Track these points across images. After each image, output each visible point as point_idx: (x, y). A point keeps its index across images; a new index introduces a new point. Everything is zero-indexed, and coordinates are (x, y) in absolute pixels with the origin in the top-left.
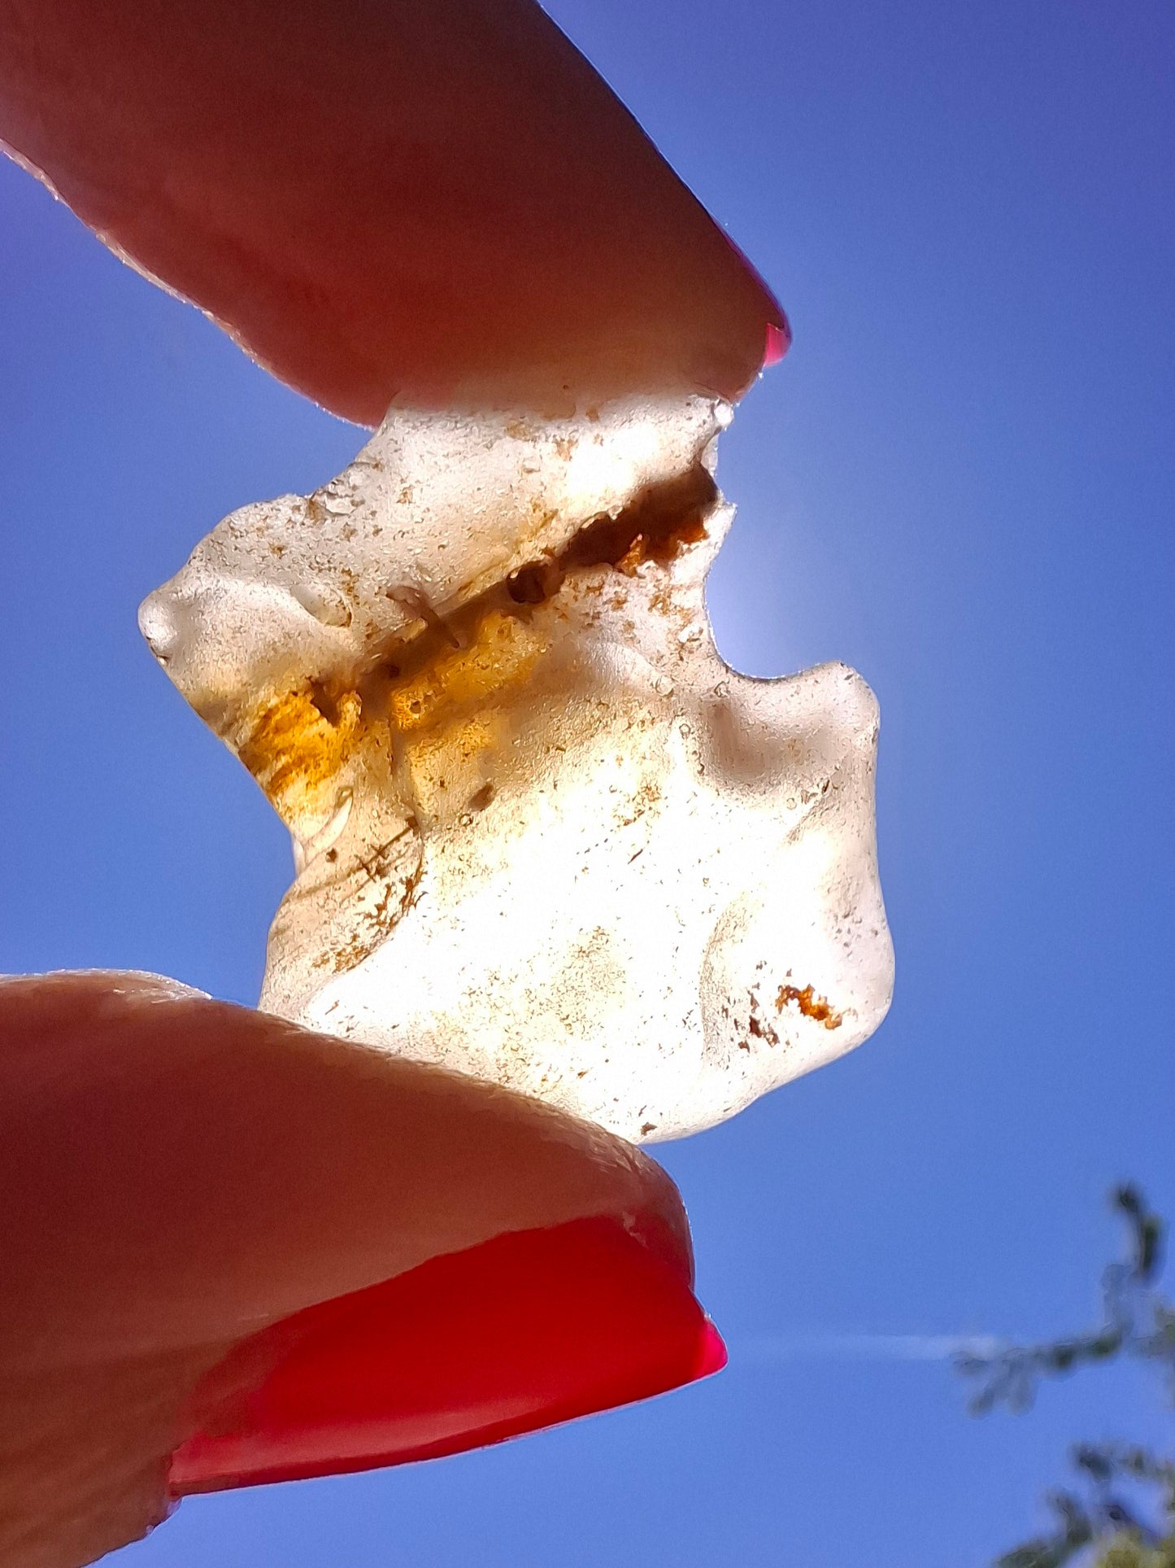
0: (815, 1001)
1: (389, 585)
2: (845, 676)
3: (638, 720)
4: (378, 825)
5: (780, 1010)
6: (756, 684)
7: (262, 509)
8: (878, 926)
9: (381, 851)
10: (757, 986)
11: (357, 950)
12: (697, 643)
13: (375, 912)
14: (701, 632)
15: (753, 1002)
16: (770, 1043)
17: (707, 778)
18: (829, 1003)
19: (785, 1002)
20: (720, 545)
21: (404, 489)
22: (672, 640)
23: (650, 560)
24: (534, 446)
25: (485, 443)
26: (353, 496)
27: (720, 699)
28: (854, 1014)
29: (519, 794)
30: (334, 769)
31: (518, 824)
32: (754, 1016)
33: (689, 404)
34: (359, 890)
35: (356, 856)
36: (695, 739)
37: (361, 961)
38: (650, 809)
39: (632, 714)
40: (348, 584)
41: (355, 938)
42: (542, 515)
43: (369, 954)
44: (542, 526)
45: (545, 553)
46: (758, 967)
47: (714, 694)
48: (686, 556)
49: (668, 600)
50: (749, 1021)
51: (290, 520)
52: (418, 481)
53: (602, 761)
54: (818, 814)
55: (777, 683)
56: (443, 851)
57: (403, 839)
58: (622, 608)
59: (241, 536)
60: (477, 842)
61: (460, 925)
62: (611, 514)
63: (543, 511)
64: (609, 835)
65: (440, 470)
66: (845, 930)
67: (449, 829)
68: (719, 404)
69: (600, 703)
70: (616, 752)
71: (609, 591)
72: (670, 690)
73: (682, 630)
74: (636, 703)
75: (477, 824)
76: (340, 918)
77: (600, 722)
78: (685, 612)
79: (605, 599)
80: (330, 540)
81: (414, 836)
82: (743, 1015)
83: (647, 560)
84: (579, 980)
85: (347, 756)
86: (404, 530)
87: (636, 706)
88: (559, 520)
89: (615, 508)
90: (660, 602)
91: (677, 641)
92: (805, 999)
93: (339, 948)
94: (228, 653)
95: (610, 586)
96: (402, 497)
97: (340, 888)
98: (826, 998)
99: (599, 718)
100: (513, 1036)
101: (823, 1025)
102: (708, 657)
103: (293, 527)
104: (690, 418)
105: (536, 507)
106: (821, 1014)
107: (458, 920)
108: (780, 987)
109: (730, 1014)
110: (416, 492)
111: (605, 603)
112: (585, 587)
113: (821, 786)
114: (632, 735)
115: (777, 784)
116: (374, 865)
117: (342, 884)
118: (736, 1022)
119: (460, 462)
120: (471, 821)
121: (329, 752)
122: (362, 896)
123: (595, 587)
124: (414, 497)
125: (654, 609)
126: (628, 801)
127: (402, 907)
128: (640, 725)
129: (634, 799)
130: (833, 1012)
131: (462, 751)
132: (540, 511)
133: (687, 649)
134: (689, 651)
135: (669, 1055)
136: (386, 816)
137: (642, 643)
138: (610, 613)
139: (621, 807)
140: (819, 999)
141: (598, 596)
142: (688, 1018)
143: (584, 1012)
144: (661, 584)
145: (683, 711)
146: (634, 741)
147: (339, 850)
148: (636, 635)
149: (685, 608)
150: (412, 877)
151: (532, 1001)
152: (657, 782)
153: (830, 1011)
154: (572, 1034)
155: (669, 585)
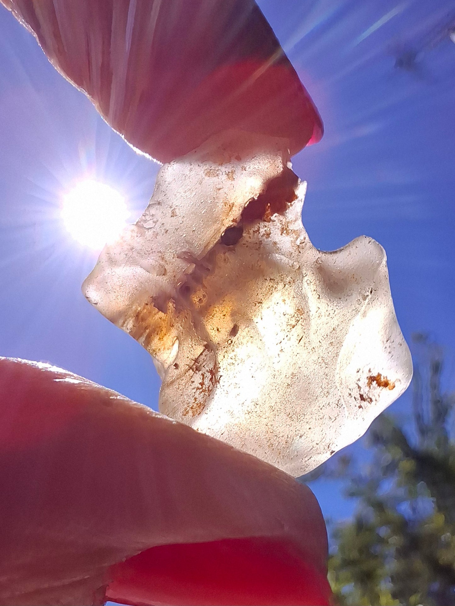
0: (382, 380)
1: (177, 253)
2: (368, 241)
3: (287, 282)
4: (193, 350)
5: (370, 387)
6: (332, 254)
8: (401, 342)
9: (196, 360)
10: (359, 380)
11: (199, 405)
12: (304, 244)
13: (200, 387)
14: (305, 238)
15: (359, 387)
16: (369, 403)
17: (322, 300)
18: (388, 379)
19: (371, 383)
20: (303, 200)
21: (172, 210)
22: (294, 245)
24: (218, 178)
25: (199, 182)
26: (153, 219)
27: (319, 265)
28: (399, 381)
29: (248, 326)
30: (168, 330)
31: (250, 338)
32: (361, 393)
34: (191, 378)
35: (187, 364)
36: (313, 284)
37: (202, 410)
38: (302, 318)
39: (284, 280)
40: (162, 257)
41: (195, 399)
42: (229, 206)
43: (205, 406)
44: (230, 211)
45: (233, 222)
46: (357, 372)
47: (316, 264)
48: (291, 208)
49: (288, 228)
50: (359, 396)
51: (132, 236)
52: (177, 206)
53: (278, 303)
54: (370, 303)
55: (340, 252)
56: (224, 357)
57: (204, 354)
58: (269, 237)
60: (236, 350)
61: (238, 386)
62: (255, 198)
63: (229, 205)
64: (288, 334)
65: (184, 199)
66: (388, 347)
67: (224, 347)
69: (271, 279)
70: (282, 298)
71: (262, 231)
72: (298, 267)
73: (297, 240)
74: (285, 275)
75: (234, 342)
76: (187, 392)
77: (273, 287)
78: (296, 232)
79: (262, 234)
80: (150, 240)
81: (208, 352)
82: (356, 393)
83: (275, 213)
84: (290, 397)
85: (173, 325)
86: (177, 228)
87: (285, 276)
88: (236, 206)
89: (256, 195)
90: (284, 230)
91: (296, 245)
92: (378, 380)
93: (191, 405)
94: (119, 295)
95: (262, 228)
96: (172, 214)
97: (183, 379)
98: (387, 377)
99: (272, 286)
100: (270, 427)
101: (388, 389)
102: (310, 249)
103: (134, 239)
105: (225, 204)
106: (386, 384)
107: (237, 384)
108: (367, 377)
109: (352, 395)
110: (177, 210)
111: (262, 236)
112: (252, 232)
113: (370, 291)
114: (287, 289)
115: (351, 295)
116: (194, 366)
117: (183, 378)
118: (355, 398)
119: (191, 193)
120: (232, 342)
121: (165, 324)
122: (193, 380)
123: (256, 230)
124: (177, 213)
125: (283, 234)
126: (292, 318)
127: (212, 383)
128: (289, 284)
129: (294, 316)
130: (391, 382)
131: (223, 314)
132: (227, 205)
133: (301, 248)
134: (302, 248)
135: (334, 420)
136: (195, 346)
137: (282, 250)
138: (266, 240)
139: (290, 321)
140: (384, 378)
141: (259, 234)
142: (338, 403)
143: (296, 410)
144: (283, 222)
145: (306, 274)
146: (288, 291)
147: (178, 363)
148: (279, 247)
149: (296, 230)
150: (212, 370)
151: (274, 410)
152: (302, 306)
153: (389, 382)
154: (293, 420)
155: (286, 222)
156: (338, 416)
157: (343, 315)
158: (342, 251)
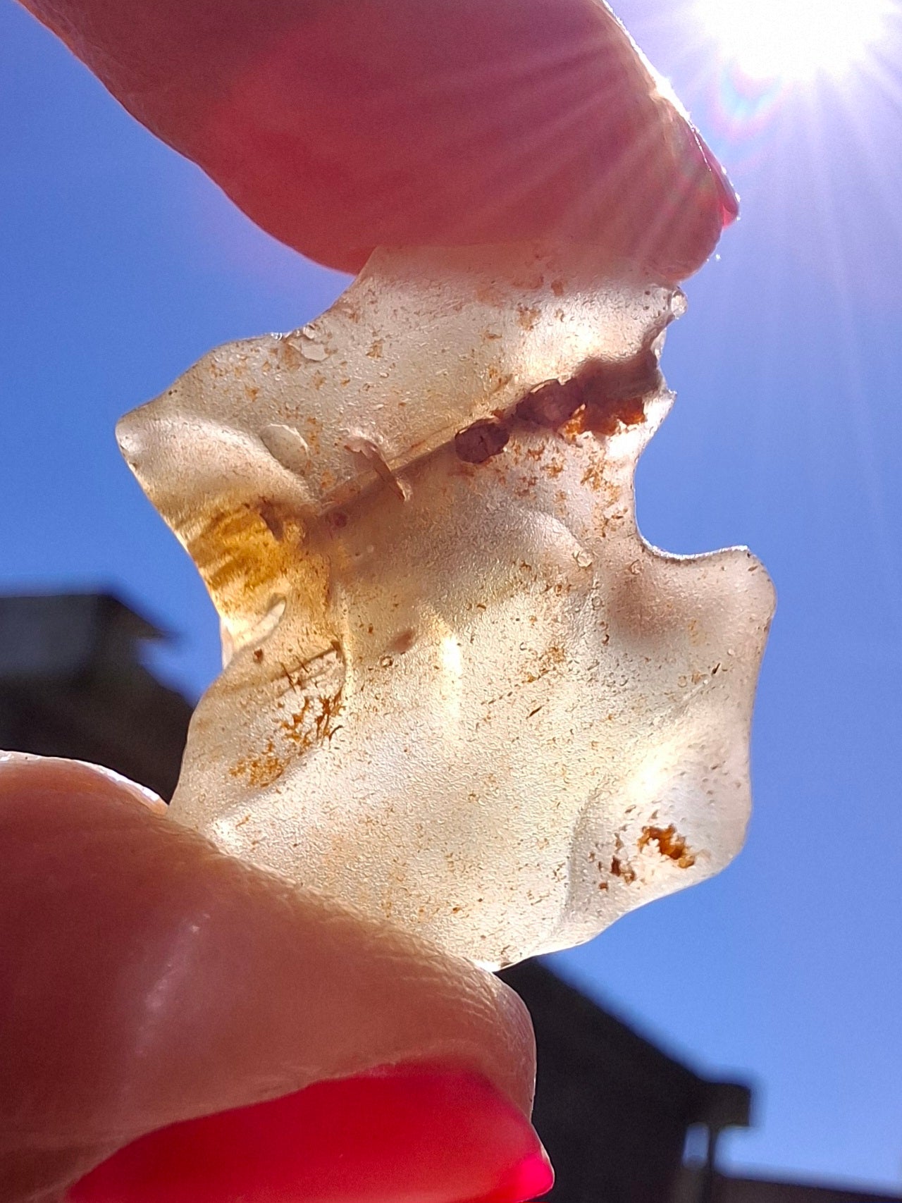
0: (673, 841)
2: (749, 567)
3: (555, 584)
4: (306, 640)
5: (641, 849)
6: (668, 564)
7: (243, 349)
8: (742, 780)
9: (304, 664)
10: (624, 829)
11: (271, 764)
12: (620, 521)
13: (291, 723)
14: (626, 511)
15: (619, 844)
16: (627, 881)
17: (610, 649)
18: (688, 843)
19: (647, 842)
20: (655, 429)
21: (375, 341)
22: (598, 516)
23: (588, 431)
24: (500, 313)
25: (455, 305)
26: (327, 343)
27: (633, 576)
28: (707, 855)
30: (272, 576)
31: (433, 668)
32: (617, 857)
33: (647, 293)
34: (280, 696)
35: (282, 664)
36: (604, 611)
37: (274, 779)
38: (554, 669)
39: (551, 577)
40: (312, 433)
41: (271, 746)
42: (498, 380)
43: (282, 772)
44: (496, 391)
45: (495, 415)
46: (626, 812)
47: (628, 571)
48: (623, 433)
49: (600, 474)
50: (612, 861)
51: (267, 363)
52: (388, 336)
53: (518, 620)
54: (705, 693)
55: (687, 565)
56: (362, 689)
57: (327, 657)
58: (556, 476)
59: (221, 375)
60: (393, 682)
61: (367, 759)
62: (560, 381)
63: (499, 377)
64: (514, 689)
65: (410, 327)
66: (711, 781)
67: (370, 670)
68: (675, 296)
69: (524, 565)
70: (531, 612)
71: (547, 458)
72: (589, 563)
73: (608, 507)
74: (557, 567)
75: (396, 666)
76: (260, 723)
77: (522, 583)
78: (614, 489)
79: (543, 463)
80: (301, 387)
81: (337, 657)
82: (608, 857)
83: (586, 430)
85: (286, 569)
86: (369, 383)
87: (556, 570)
88: (513, 384)
89: (564, 377)
90: (593, 476)
91: (602, 518)
92: (665, 839)
93: (257, 756)
95: (549, 451)
96: (372, 350)
97: (262, 691)
98: (684, 839)
99: (520, 579)
100: (400, 866)
101: (677, 864)
102: (629, 536)
103: (269, 370)
104: (647, 308)
105: (493, 372)
106: (678, 853)
107: (366, 754)
108: (644, 828)
109: (596, 858)
110: (385, 346)
111: (542, 469)
112: (526, 451)
113: (712, 669)
114: (549, 598)
115: (672, 661)
116: (296, 675)
117: (265, 688)
118: (600, 864)
119: (430, 321)
120: (391, 663)
121: (270, 560)
122: (281, 703)
123: (535, 452)
124: (383, 352)
125: (586, 482)
126: (535, 660)
127: (319, 729)
128: (557, 590)
129: (540, 658)
130: (689, 853)
131: (393, 602)
132: (496, 376)
133: (611, 526)
134: (612, 528)
135: (537, 902)
136: (314, 634)
137: (570, 516)
138: (545, 480)
139: (528, 664)
140: (678, 840)
141: (537, 460)
142: (558, 870)
143: (467, 852)
144: (596, 456)
145: (598, 585)
146: (549, 603)
147: (266, 652)
148: (565, 507)
149: (615, 485)
150: (331, 700)
151: (422, 836)
152: (564, 645)
153: (686, 851)
154: (453, 871)
155: (603, 459)
156: (548, 896)
157: (641, 695)
158: (691, 563)
